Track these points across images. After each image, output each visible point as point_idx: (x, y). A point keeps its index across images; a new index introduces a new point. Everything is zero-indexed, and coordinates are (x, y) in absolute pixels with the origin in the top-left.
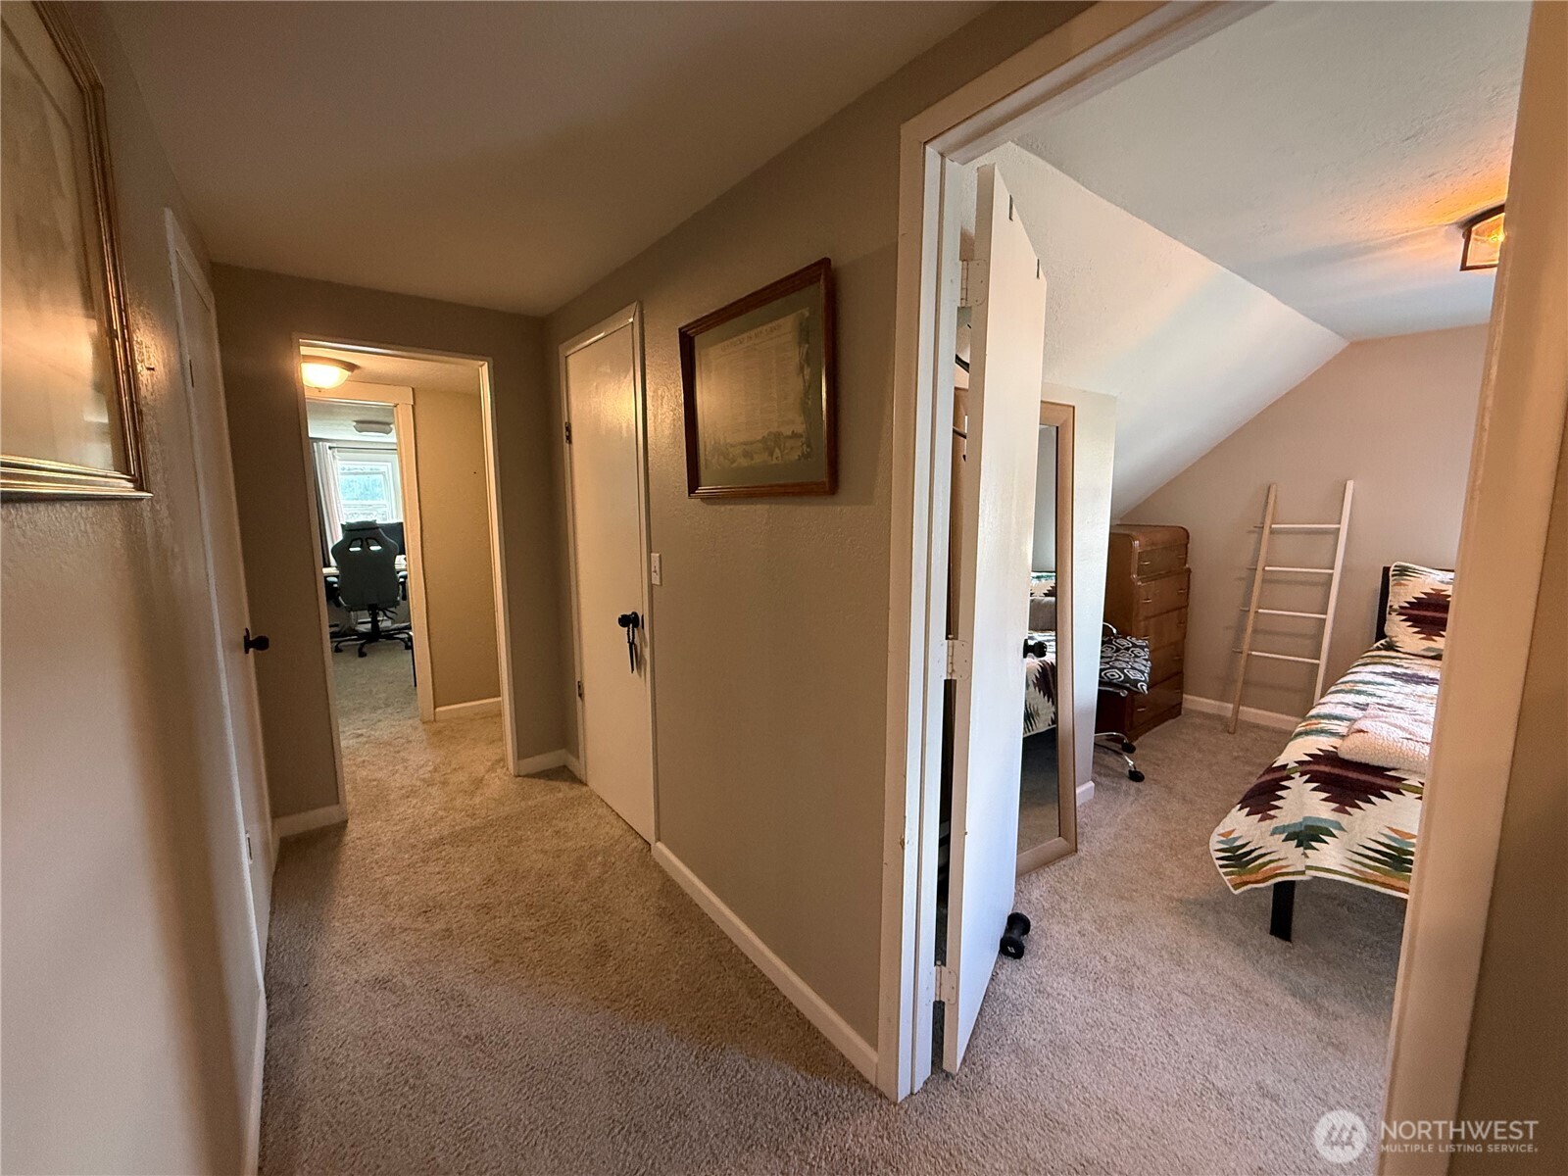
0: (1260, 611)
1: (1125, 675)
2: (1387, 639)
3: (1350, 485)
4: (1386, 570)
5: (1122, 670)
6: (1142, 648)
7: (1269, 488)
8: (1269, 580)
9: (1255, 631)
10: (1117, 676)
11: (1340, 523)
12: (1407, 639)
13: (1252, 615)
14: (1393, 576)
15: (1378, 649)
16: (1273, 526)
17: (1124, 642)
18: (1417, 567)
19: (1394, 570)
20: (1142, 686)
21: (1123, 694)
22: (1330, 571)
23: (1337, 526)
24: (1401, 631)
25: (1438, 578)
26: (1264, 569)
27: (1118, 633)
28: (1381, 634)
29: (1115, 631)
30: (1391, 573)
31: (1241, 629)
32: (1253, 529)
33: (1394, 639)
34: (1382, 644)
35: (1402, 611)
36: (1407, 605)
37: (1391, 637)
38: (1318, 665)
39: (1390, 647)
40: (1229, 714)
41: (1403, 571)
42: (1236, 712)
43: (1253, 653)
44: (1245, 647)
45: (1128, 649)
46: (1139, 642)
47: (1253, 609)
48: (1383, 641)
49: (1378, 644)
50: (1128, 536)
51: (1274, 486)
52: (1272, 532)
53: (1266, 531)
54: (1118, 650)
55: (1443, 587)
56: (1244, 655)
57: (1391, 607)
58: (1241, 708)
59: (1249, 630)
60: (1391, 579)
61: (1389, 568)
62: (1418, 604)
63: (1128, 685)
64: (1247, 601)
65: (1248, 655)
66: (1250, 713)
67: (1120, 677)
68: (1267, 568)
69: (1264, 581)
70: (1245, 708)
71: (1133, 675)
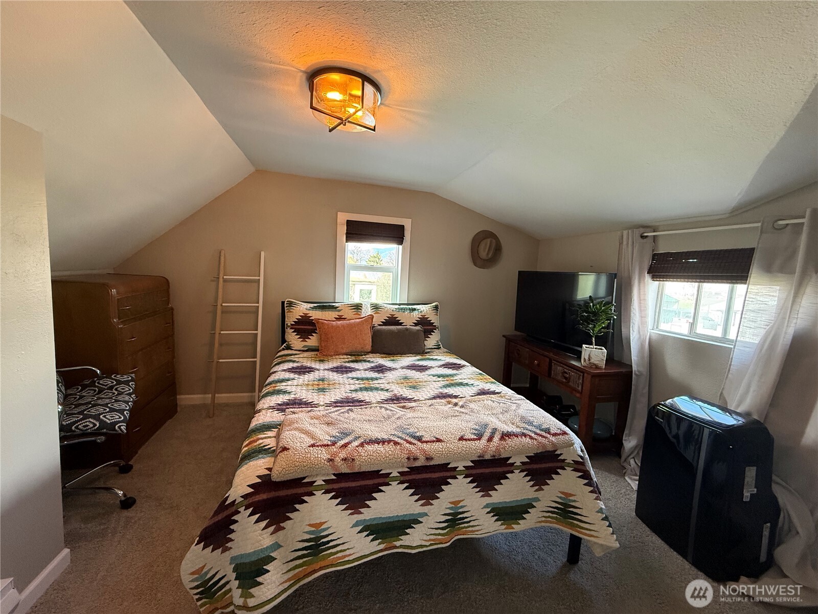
0: (222, 332)
1: (101, 421)
2: (287, 343)
3: (263, 254)
4: (283, 303)
5: (97, 417)
6: (127, 383)
7: (220, 252)
8: (226, 311)
9: (221, 345)
10: (91, 425)
11: (259, 276)
12: (295, 342)
13: (217, 336)
14: (286, 307)
15: (283, 349)
16: (225, 277)
17: (109, 382)
18: (296, 301)
19: (287, 304)
20: (119, 427)
21: (101, 439)
22: (257, 305)
23: (258, 278)
24: (293, 338)
25: (305, 307)
26: (222, 305)
27: (102, 373)
28: (284, 341)
29: (98, 371)
30: (285, 305)
31: (212, 344)
32: (213, 279)
33: (290, 343)
34: (285, 346)
35: (292, 326)
36: (294, 323)
37: (288, 342)
38: (256, 361)
39: (289, 348)
40: (209, 401)
41: (291, 304)
42: (213, 398)
43: (220, 361)
44: (215, 357)
45: (111, 388)
46: (126, 378)
47: (217, 331)
48: (285, 345)
49: (283, 347)
50: (104, 284)
51: (223, 251)
52: (225, 281)
53: (221, 280)
54: (100, 391)
55: (308, 312)
56: (215, 363)
57: (287, 324)
58: (217, 395)
59: (217, 345)
60: (286, 309)
61: (284, 302)
62: (298, 322)
63: (105, 430)
64: (214, 328)
65: (218, 362)
66: (223, 397)
67: (95, 425)
68: (223, 304)
69: (222, 312)
70: (220, 395)
71: (109, 418)
